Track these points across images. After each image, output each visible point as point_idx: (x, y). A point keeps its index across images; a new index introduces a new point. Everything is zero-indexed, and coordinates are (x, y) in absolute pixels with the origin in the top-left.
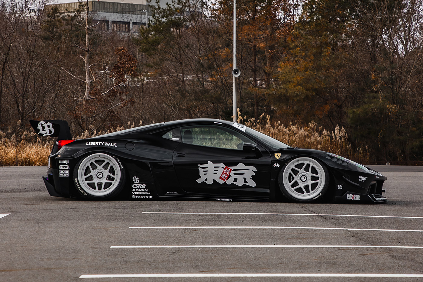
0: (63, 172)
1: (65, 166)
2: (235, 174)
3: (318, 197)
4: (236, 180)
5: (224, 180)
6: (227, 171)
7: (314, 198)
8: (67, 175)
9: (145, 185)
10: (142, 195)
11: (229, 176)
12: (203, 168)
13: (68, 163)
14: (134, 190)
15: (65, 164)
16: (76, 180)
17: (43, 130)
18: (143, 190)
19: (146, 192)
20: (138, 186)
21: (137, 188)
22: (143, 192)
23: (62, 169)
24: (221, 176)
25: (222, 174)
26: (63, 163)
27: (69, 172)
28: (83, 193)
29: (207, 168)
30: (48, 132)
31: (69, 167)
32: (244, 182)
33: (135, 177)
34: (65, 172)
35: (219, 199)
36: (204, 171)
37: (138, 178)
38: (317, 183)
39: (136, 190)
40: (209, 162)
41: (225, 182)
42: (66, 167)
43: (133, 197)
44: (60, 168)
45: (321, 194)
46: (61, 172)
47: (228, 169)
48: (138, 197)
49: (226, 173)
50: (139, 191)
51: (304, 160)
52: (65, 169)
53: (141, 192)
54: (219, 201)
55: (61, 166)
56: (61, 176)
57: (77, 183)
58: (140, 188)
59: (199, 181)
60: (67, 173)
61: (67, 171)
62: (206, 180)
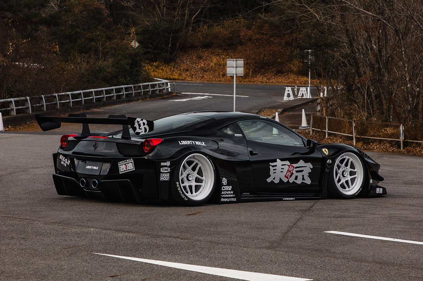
0: (165, 175)
1: (166, 168)
2: (297, 172)
3: (359, 192)
4: (296, 178)
5: (288, 179)
6: (291, 168)
7: (357, 194)
8: (168, 178)
9: (231, 187)
10: (228, 198)
11: (292, 174)
12: (273, 166)
13: (169, 165)
14: (223, 193)
15: (166, 166)
16: (178, 184)
17: (139, 129)
18: (229, 192)
19: (232, 194)
20: (226, 188)
21: (225, 191)
22: (229, 194)
23: (163, 172)
24: (286, 174)
25: (287, 172)
26: (164, 166)
27: (170, 175)
28: (184, 198)
29: (276, 166)
30: (143, 130)
31: (170, 170)
32: (302, 180)
33: (224, 178)
34: (166, 175)
35: (285, 199)
36: (274, 170)
37: (226, 180)
38: (355, 178)
39: (225, 192)
40: (278, 160)
41: (288, 181)
42: (167, 170)
43: (222, 200)
44: (161, 171)
45: (361, 189)
46: (162, 175)
47: (292, 166)
48: (225, 200)
49: (290, 171)
50: (226, 194)
51: (345, 155)
52: (166, 171)
53: (228, 194)
54: (284, 200)
55: (162, 169)
56: (162, 179)
57: (178, 187)
58: (228, 190)
59: (269, 180)
60: (168, 177)
61: (168, 174)
62: (274, 179)
